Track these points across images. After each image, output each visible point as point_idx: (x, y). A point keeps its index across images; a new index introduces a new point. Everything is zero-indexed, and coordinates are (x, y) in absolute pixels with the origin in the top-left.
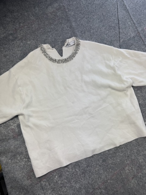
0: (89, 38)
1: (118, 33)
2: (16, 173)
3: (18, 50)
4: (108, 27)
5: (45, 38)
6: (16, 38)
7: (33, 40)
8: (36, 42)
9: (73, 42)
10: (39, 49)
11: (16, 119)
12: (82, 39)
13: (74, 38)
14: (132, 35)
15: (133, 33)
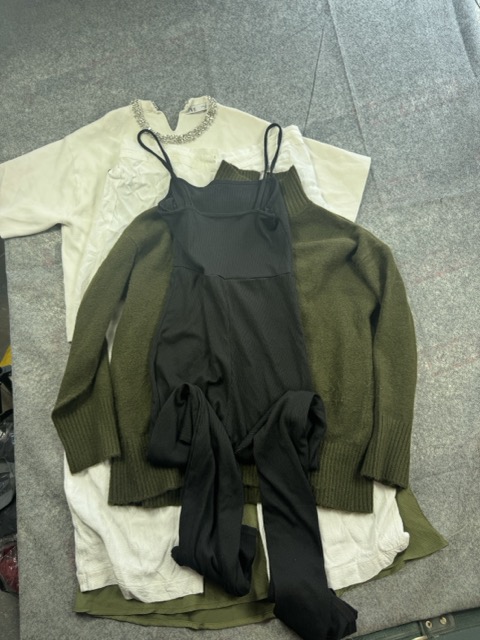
1: (308, 103)
2: (34, 327)
3: (90, 104)
4: (288, 88)
5: (148, 89)
6: (91, 79)
7: (124, 88)
8: (128, 94)
9: (202, 105)
10: (129, 108)
11: (56, 233)
12: (226, 102)
13: (206, 97)
14: (339, 112)
15: (340, 109)
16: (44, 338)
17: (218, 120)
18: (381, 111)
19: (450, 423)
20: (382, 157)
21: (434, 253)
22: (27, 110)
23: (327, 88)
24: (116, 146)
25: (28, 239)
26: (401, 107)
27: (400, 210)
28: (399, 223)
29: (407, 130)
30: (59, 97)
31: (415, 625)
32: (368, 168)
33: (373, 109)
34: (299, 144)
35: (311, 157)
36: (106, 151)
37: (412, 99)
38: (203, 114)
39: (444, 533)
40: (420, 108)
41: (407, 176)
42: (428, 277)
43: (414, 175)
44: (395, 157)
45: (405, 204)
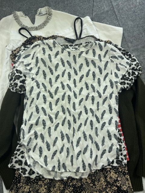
0: (62, 9)
1: (92, 6)
5: (20, 6)
7: (9, 7)
8: (11, 9)
9: (45, 11)
10: (12, 16)
12: (55, 9)
13: (46, 7)
14: (106, 9)
15: (107, 7)
17: (53, 17)
18: (124, 6)
20: (127, 27)
24: (8, 34)
26: (133, 4)
27: (137, 50)
29: (136, 14)
32: (122, 33)
33: (121, 6)
34: (91, 25)
35: (97, 30)
36: (4, 37)
38: (46, 16)
40: (141, 3)
41: (139, 35)
43: (142, 34)
44: (132, 26)
45: (139, 47)
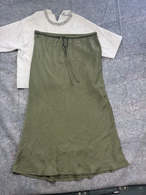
1: (103, 16)
2: (7, 82)
3: (30, 9)
4: (97, 10)
5: (50, 6)
7: (42, 5)
8: (43, 7)
9: (68, 13)
10: (43, 11)
11: (16, 52)
12: (75, 13)
13: (69, 10)
14: (113, 20)
15: (114, 19)
16: (9, 86)
17: (72, 18)
18: (128, 20)
19: (136, 127)
20: (126, 37)
21: (139, 71)
22: (9, 10)
23: (111, 11)
25: (7, 53)
26: (135, 20)
27: (129, 55)
28: (129, 60)
29: (136, 28)
30: (20, 6)
31: (116, 188)
32: (121, 40)
33: (125, 20)
37: (139, 17)
38: (68, 16)
39: (129, 161)
40: (142, 21)
41: (134, 44)
42: (136, 79)
43: (136, 44)
44: (130, 37)
45: (132, 54)
